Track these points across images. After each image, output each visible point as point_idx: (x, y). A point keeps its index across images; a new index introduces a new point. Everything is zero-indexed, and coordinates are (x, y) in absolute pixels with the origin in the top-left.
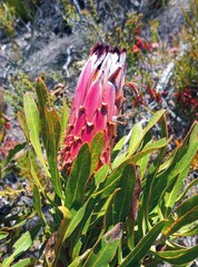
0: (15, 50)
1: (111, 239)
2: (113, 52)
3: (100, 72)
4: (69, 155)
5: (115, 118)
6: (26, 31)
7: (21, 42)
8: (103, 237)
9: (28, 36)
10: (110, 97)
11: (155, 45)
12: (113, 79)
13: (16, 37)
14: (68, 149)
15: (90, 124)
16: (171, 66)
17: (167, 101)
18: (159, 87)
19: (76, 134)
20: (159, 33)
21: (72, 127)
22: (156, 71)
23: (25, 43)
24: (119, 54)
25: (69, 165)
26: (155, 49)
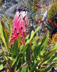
0: (2, 9)
1: (24, 66)
2: (23, 11)
3: (20, 17)
4: (12, 41)
5: (25, 30)
6: (5, 3)
7: (4, 6)
8: (22, 66)
9: (6, 4)
10: (23, 24)
11: (41, 6)
12: (24, 19)
13: (2, 4)
14: (12, 40)
15: (18, 32)
16: (46, 12)
17: (46, 22)
18: (43, 18)
19: (14, 35)
20: (43, 2)
21: (13, 33)
22: (42, 13)
23: (5, 6)
24: (25, 11)
25: (12, 44)
26: (42, 7)
